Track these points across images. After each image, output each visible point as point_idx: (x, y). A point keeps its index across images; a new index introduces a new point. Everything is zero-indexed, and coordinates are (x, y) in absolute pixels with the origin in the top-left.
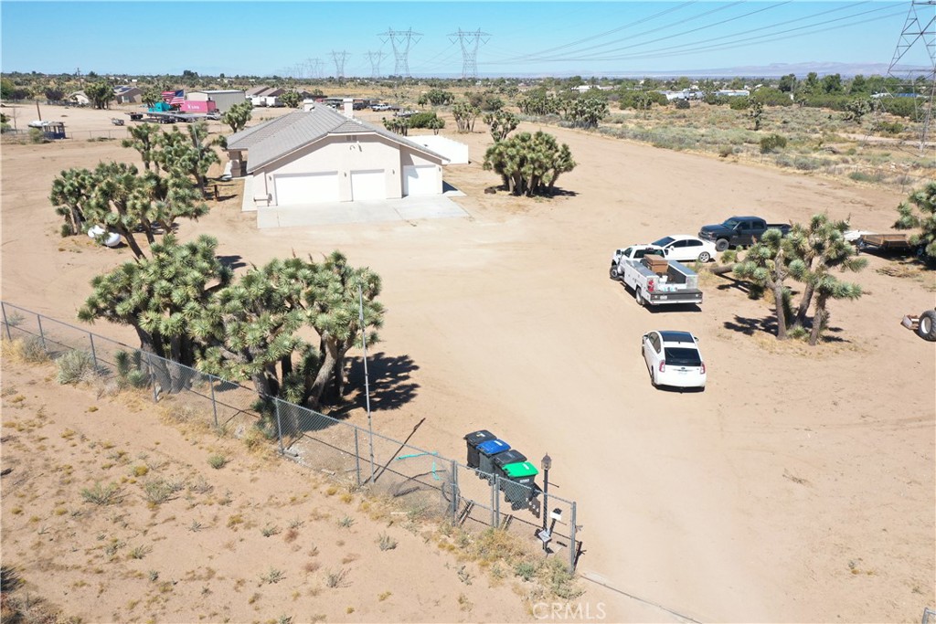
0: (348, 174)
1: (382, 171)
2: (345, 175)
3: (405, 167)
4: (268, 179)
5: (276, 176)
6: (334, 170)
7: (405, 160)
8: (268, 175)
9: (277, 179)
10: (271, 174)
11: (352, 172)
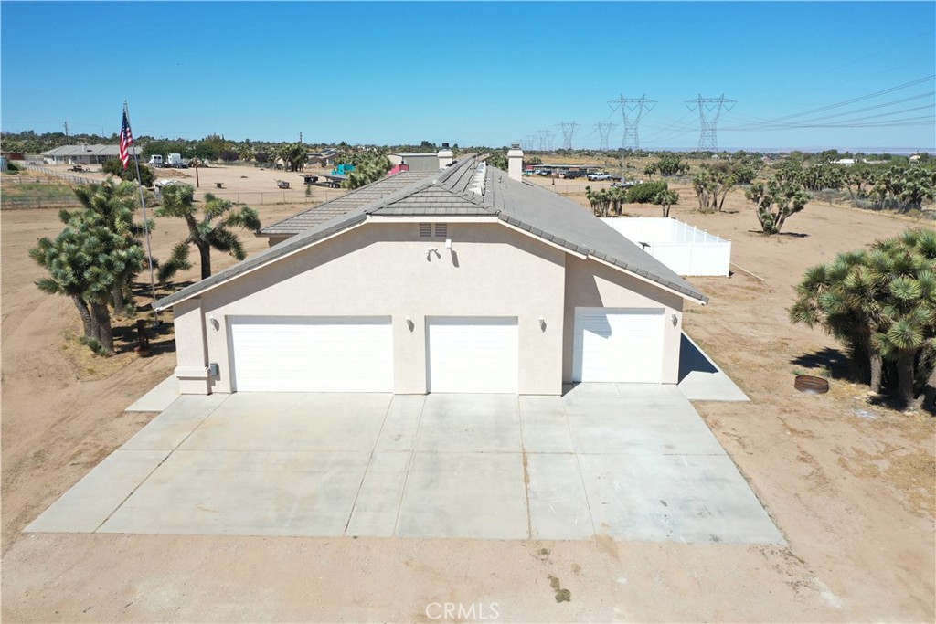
0: (420, 326)
1: (513, 321)
2: (411, 327)
3: (578, 310)
4: (210, 326)
5: (229, 320)
6: (382, 312)
7: (580, 293)
8: (210, 315)
9: (235, 328)
10: (218, 314)
11: (429, 321)
